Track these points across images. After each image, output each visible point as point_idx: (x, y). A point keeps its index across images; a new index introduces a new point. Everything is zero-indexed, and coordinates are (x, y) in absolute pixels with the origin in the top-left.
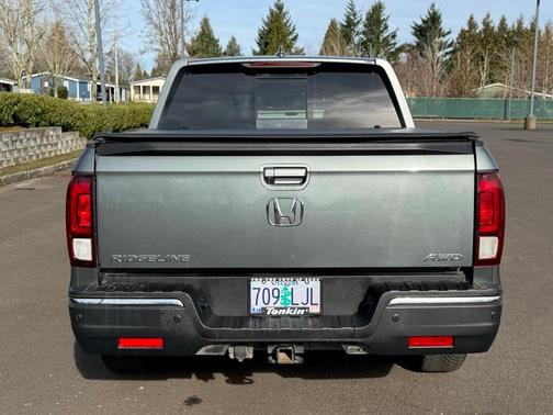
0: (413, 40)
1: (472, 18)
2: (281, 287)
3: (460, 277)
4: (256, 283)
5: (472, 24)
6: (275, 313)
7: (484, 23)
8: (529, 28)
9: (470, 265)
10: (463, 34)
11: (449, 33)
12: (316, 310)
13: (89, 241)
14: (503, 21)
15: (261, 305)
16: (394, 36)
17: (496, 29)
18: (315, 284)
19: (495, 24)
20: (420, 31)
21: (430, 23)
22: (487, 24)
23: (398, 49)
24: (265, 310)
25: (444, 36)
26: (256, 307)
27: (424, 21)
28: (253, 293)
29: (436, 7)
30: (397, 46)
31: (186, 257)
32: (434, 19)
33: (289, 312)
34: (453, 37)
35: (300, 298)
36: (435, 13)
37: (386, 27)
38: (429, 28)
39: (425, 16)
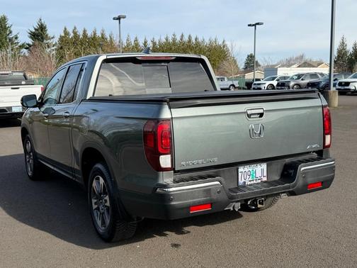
0: (30, 41)
1: (65, 29)
2: (251, 170)
3: (315, 155)
4: (241, 169)
5: (66, 33)
6: (249, 183)
7: (73, 32)
8: (100, 36)
9: (322, 148)
10: (61, 39)
11: (53, 38)
12: (265, 179)
13: (169, 156)
14: (85, 31)
15: (243, 180)
16: (16, 38)
17: (81, 37)
18: (264, 166)
19: (81, 33)
20: (34, 36)
21: (40, 31)
22: (75, 33)
23: (20, 46)
24: (245, 183)
25: (50, 39)
26: (241, 182)
27: (35, 29)
28: (240, 174)
29: (42, 21)
30: (19, 44)
31: (216, 159)
32: (42, 28)
33: (255, 182)
34: (56, 40)
35: (259, 174)
36: (42, 24)
37: (11, 32)
38: (39, 34)
39: (36, 26)
